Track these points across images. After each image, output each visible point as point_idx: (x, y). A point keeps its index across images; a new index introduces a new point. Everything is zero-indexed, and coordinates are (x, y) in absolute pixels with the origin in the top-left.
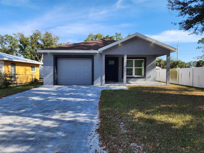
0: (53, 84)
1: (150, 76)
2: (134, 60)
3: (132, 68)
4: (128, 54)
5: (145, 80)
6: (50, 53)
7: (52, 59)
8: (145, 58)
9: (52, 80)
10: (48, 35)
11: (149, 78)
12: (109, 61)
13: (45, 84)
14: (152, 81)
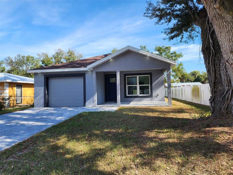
0: (43, 106)
1: (158, 95)
2: (138, 76)
3: (136, 86)
4: (121, 70)
5: (151, 100)
6: (40, 73)
7: (42, 79)
8: (150, 74)
9: (42, 101)
10: (71, 53)
11: (156, 97)
12: (110, 79)
13: (36, 107)
14: (160, 101)
